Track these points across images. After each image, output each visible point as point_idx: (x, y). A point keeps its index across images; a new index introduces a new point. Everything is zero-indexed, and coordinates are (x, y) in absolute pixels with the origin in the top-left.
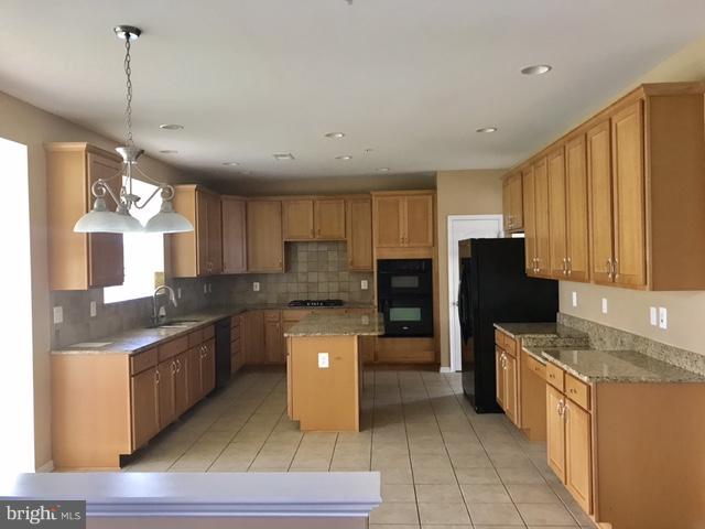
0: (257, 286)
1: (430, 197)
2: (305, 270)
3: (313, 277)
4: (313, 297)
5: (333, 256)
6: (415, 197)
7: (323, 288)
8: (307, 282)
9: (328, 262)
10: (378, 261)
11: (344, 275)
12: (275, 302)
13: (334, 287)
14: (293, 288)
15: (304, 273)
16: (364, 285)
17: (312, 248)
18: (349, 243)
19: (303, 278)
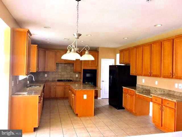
0: (46, 75)
1: (97, 54)
2: (61, 71)
3: (63, 73)
4: (63, 79)
5: (69, 68)
6: (94, 53)
7: (65, 76)
8: (61, 75)
9: (67, 69)
10: (83, 69)
11: (72, 73)
12: (51, 80)
13: (69, 76)
14: (57, 76)
15: (60, 72)
16: (77, 76)
17: (63, 65)
18: (75, 64)
19: (60, 73)
